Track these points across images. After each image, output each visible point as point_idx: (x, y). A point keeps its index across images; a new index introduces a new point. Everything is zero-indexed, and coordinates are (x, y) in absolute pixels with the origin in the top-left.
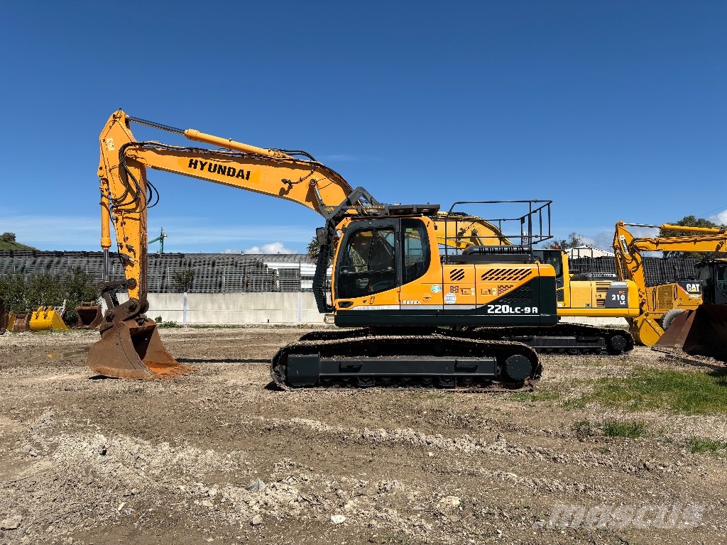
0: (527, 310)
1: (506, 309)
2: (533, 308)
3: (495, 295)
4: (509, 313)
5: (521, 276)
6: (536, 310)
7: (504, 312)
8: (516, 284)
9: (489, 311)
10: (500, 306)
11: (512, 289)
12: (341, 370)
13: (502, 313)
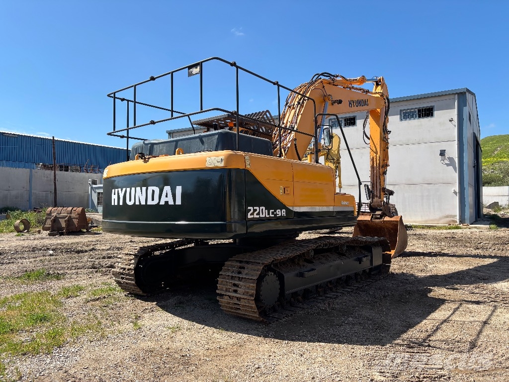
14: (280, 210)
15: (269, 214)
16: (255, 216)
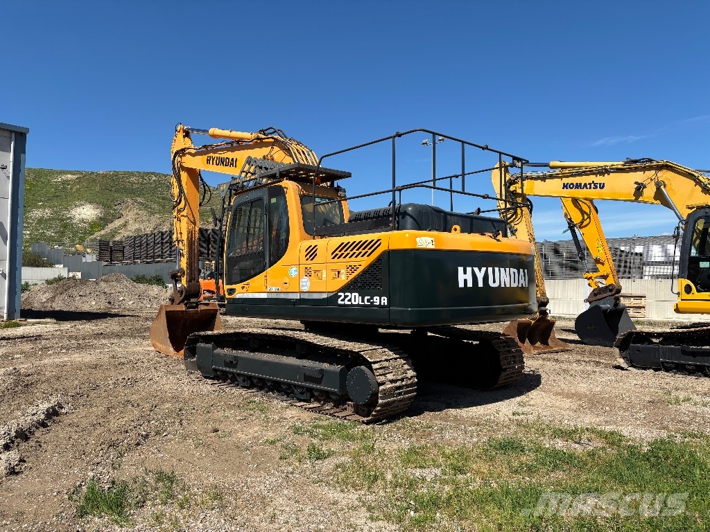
0: (376, 300)
1: (355, 299)
2: (382, 298)
3: (344, 279)
4: (358, 305)
5: (370, 251)
6: (385, 301)
7: (354, 303)
8: (364, 262)
9: (340, 302)
10: (349, 294)
11: (361, 269)
12: (227, 365)
13: (352, 305)
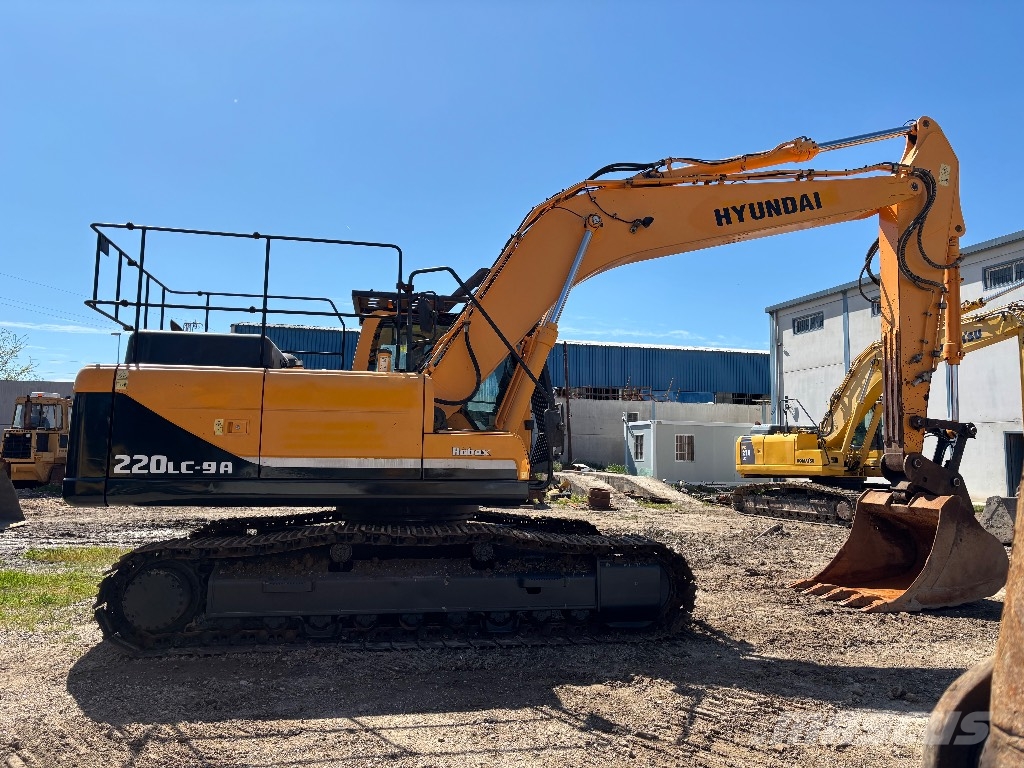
14: (214, 464)
15: (177, 467)
16: (135, 470)
